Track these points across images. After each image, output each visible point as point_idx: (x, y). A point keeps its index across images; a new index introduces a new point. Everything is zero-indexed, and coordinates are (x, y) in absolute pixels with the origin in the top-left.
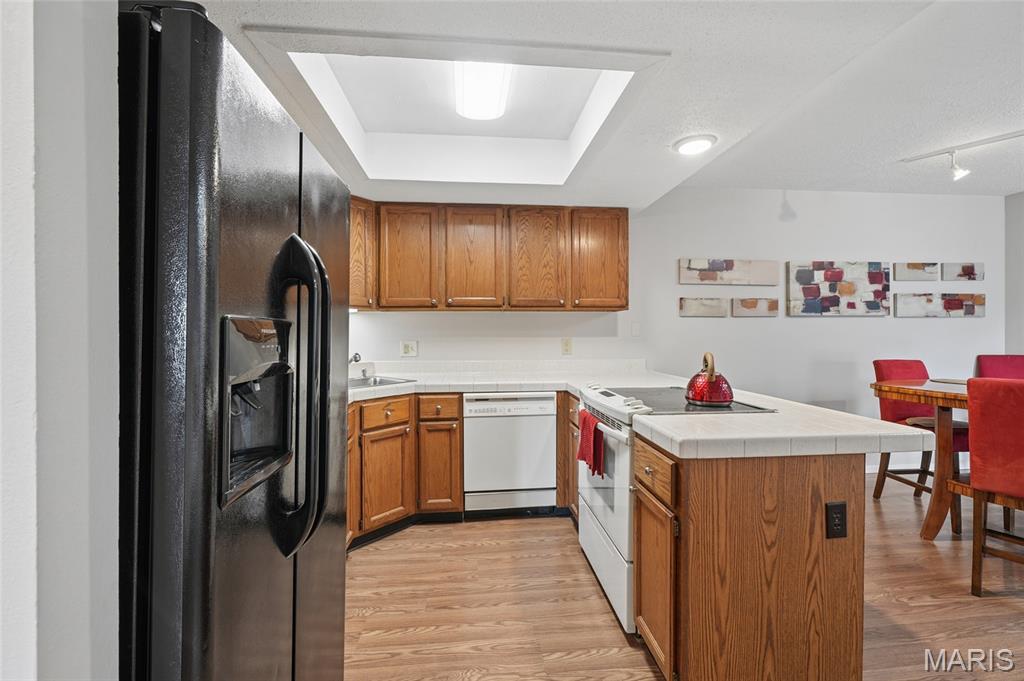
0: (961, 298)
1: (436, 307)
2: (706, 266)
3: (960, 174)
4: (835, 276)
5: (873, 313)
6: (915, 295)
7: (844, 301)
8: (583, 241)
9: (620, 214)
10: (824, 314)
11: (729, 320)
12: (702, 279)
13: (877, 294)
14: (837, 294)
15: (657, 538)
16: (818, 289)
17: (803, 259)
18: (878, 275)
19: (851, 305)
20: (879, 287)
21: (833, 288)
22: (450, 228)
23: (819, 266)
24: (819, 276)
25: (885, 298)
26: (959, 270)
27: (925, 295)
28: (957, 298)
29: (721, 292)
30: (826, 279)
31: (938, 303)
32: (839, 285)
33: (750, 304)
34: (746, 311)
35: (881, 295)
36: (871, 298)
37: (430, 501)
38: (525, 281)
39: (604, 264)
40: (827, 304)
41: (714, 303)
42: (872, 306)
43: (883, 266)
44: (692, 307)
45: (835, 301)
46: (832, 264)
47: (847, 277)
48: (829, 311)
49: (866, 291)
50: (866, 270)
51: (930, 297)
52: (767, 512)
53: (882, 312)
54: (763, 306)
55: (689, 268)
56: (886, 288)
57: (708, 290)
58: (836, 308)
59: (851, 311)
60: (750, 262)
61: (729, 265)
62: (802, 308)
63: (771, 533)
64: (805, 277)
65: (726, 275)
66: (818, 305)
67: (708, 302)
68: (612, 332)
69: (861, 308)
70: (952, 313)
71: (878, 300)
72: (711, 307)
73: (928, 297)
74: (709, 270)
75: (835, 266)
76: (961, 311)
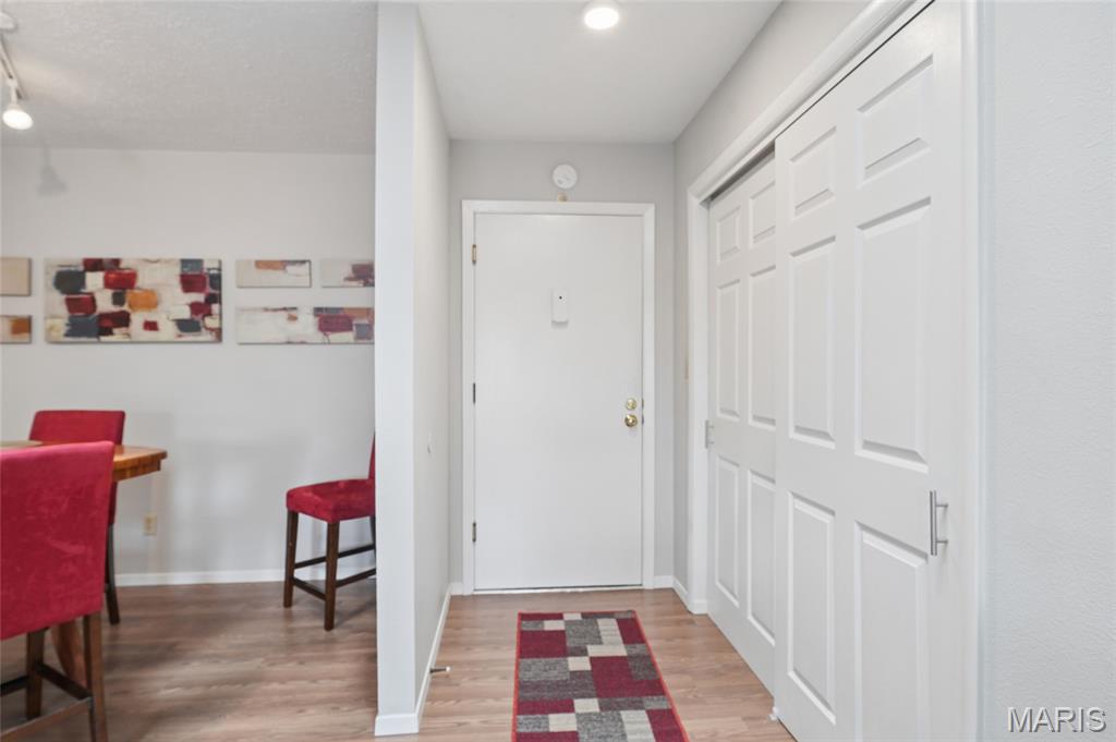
0: (348, 313)
4: (121, 280)
5: (189, 337)
6: (266, 310)
7: (137, 319)
10: (103, 338)
13: (195, 307)
14: (125, 308)
16: (93, 300)
17: (75, 255)
18: (199, 279)
19: (151, 326)
20: (199, 297)
21: (118, 299)
23: (93, 265)
24: (94, 281)
25: (209, 314)
26: (348, 271)
27: (285, 309)
28: (341, 313)
30: (108, 284)
31: (307, 324)
32: (129, 295)
35: (203, 309)
36: (186, 314)
40: (108, 323)
42: (185, 326)
43: (207, 265)
45: (122, 320)
46: (116, 262)
47: (143, 281)
48: (112, 334)
49: (178, 304)
50: (177, 270)
51: (293, 313)
53: (206, 336)
54: (4, 327)
56: (215, 298)
58: (124, 330)
59: (150, 335)
62: (66, 329)
64: (69, 281)
66: (89, 323)
69: (168, 330)
70: (335, 337)
71: (198, 318)
73: (291, 313)
75: (122, 265)
76: (349, 336)
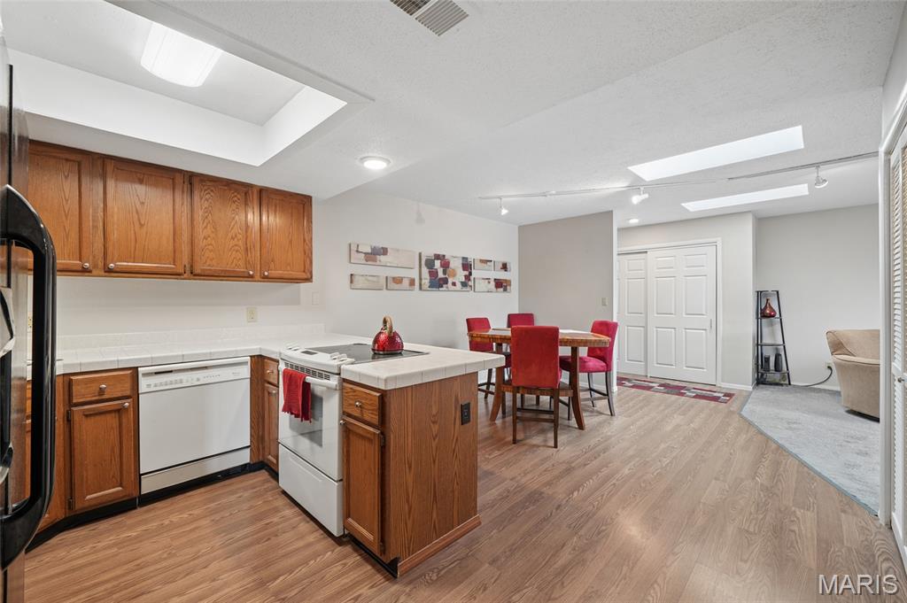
0: (502, 281)
1: (90, 272)
2: (370, 251)
3: (504, 212)
4: (445, 264)
5: (464, 289)
6: (483, 279)
7: (450, 281)
8: (271, 218)
9: (305, 200)
10: (440, 289)
11: (385, 292)
12: (367, 261)
13: (466, 277)
14: (447, 276)
15: (365, 452)
16: (437, 272)
17: (429, 252)
18: (467, 266)
19: (454, 284)
20: (467, 273)
21: (445, 273)
22: (111, 184)
23: (438, 257)
24: (438, 263)
25: (470, 280)
26: (501, 265)
27: (487, 279)
28: (500, 281)
29: (380, 271)
30: (442, 266)
31: (493, 283)
32: (448, 270)
33: (398, 280)
34: (397, 286)
35: (468, 277)
36: (463, 280)
37: (88, 497)
38: (211, 251)
39: (291, 242)
40: (442, 282)
41: (375, 279)
42: (464, 284)
43: (469, 260)
44: (359, 282)
45: (445, 281)
46: (444, 256)
47: (452, 265)
48: (442, 287)
49: (461, 275)
50: (461, 261)
51: (489, 280)
52: (434, 416)
53: (468, 289)
54: (406, 283)
55: (357, 251)
56: (470, 274)
57: (370, 269)
58: (446, 285)
59: (454, 288)
60: (398, 250)
61: (384, 251)
62: (428, 285)
63: (435, 428)
64: (430, 264)
65: (382, 258)
66: (438, 283)
67: (370, 278)
68: (296, 301)
69: (459, 286)
70: (499, 290)
71: (467, 281)
72: (374, 282)
74: (371, 254)
75: (445, 258)
76: (502, 289)
